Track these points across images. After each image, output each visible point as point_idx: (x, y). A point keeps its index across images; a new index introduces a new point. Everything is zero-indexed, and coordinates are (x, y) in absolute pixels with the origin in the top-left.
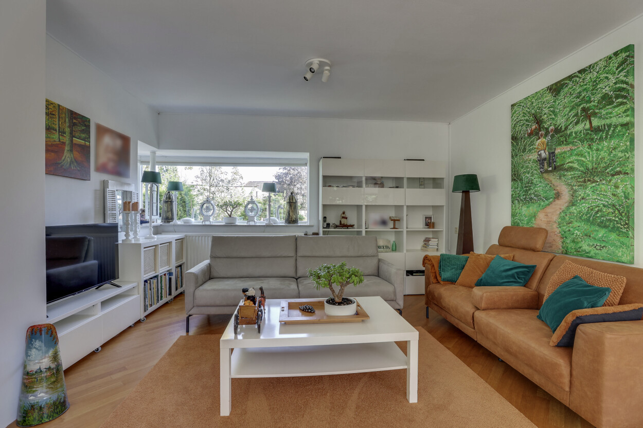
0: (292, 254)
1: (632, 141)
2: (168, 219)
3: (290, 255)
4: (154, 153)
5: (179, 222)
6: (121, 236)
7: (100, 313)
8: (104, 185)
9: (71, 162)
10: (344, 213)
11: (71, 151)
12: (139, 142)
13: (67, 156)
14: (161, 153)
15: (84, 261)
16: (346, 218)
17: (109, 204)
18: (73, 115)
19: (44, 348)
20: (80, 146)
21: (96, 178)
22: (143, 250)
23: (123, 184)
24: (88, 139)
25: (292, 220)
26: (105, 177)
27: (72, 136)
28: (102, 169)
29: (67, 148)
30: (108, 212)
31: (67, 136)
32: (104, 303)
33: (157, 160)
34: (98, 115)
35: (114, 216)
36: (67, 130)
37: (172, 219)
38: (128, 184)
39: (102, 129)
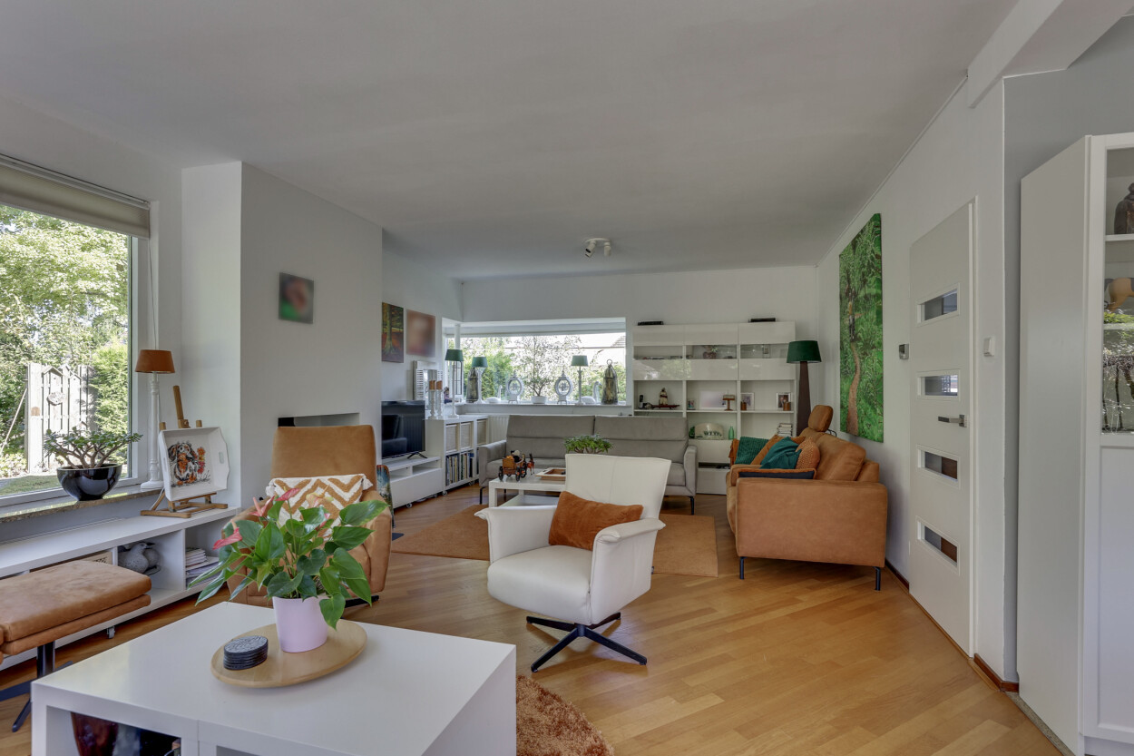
1: (879, 313)
2: (472, 398)
4: (459, 325)
5: (483, 402)
6: (428, 414)
7: (410, 476)
8: (414, 365)
9: (391, 348)
10: (663, 391)
11: (391, 339)
12: (443, 319)
13: (388, 344)
14: (464, 325)
15: (396, 438)
16: (666, 397)
17: (418, 384)
18: (395, 309)
19: (383, 481)
20: (397, 333)
21: (408, 358)
22: (445, 427)
23: (429, 363)
24: (401, 327)
25: (609, 400)
26: (415, 358)
27: (391, 326)
28: (413, 351)
29: (388, 337)
30: (417, 391)
31: (388, 327)
32: (416, 469)
33: (462, 331)
34: (409, 304)
35: (422, 394)
36: (388, 322)
37: (477, 398)
38: (434, 363)
39: (413, 315)
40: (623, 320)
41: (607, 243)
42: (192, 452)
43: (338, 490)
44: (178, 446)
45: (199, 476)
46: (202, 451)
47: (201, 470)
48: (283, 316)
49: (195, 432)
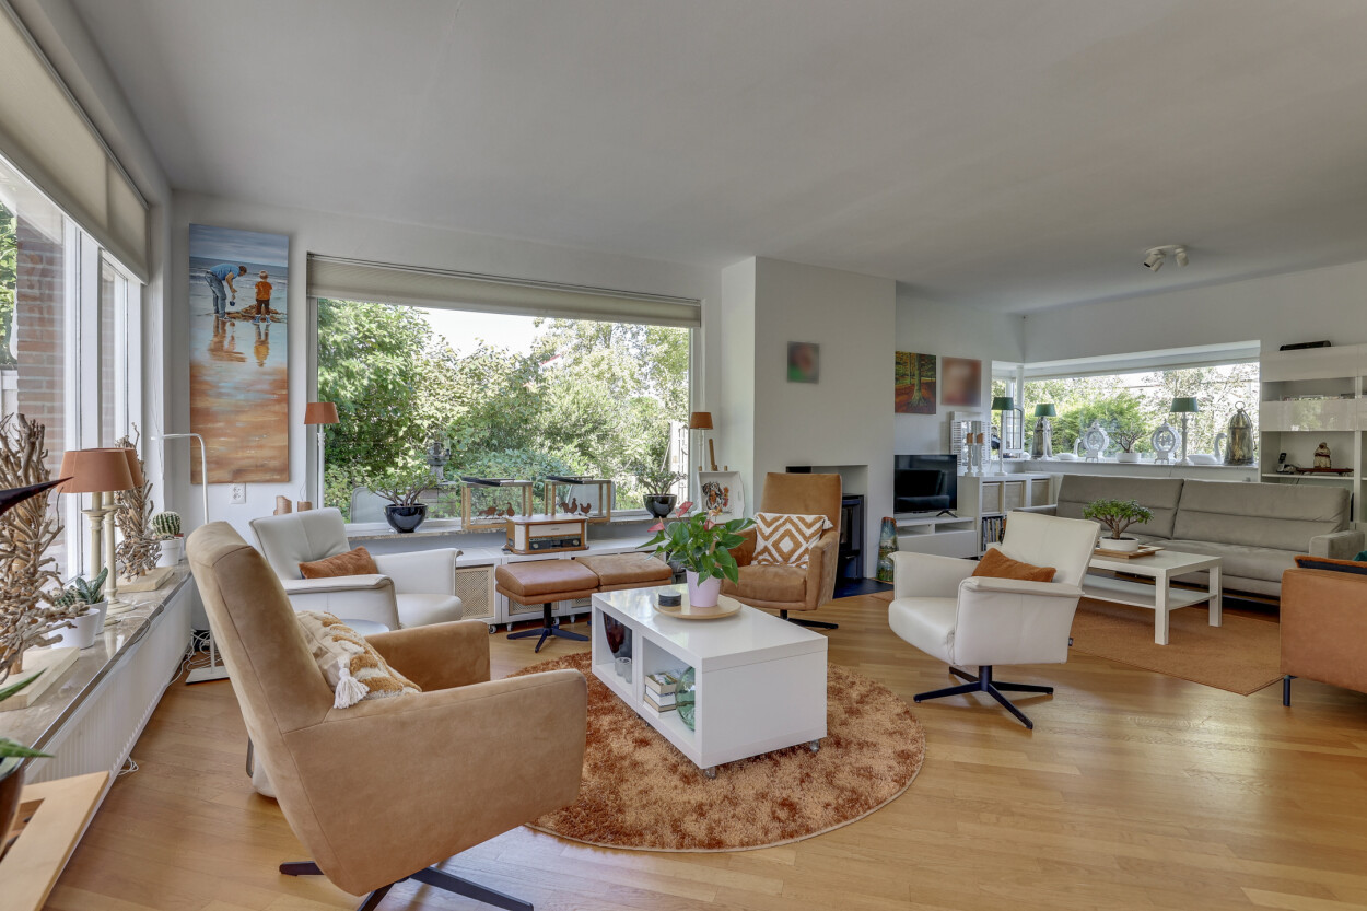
0: (1170, 504)
2: (1038, 454)
3: (1168, 506)
4: (1021, 368)
5: (1048, 459)
6: (962, 471)
7: (932, 533)
8: (951, 416)
9: (920, 399)
10: (1322, 447)
11: (919, 390)
12: (993, 362)
13: (916, 395)
14: (1028, 366)
16: (1328, 456)
17: (954, 437)
18: (922, 357)
19: (890, 533)
20: (927, 383)
21: (942, 410)
22: (981, 485)
23: (971, 414)
24: (934, 376)
25: (1236, 460)
26: (951, 408)
27: (920, 376)
28: (949, 400)
29: (916, 388)
30: (953, 444)
31: (916, 378)
32: (939, 528)
33: (1026, 374)
34: (941, 352)
35: (959, 448)
36: (917, 372)
37: (1042, 454)
38: (978, 414)
39: (948, 362)
40: (1257, 344)
41: (1178, 251)
42: (719, 490)
43: (802, 527)
44: (710, 485)
45: (724, 509)
46: (726, 490)
47: (725, 505)
48: (792, 378)
49: (722, 475)
